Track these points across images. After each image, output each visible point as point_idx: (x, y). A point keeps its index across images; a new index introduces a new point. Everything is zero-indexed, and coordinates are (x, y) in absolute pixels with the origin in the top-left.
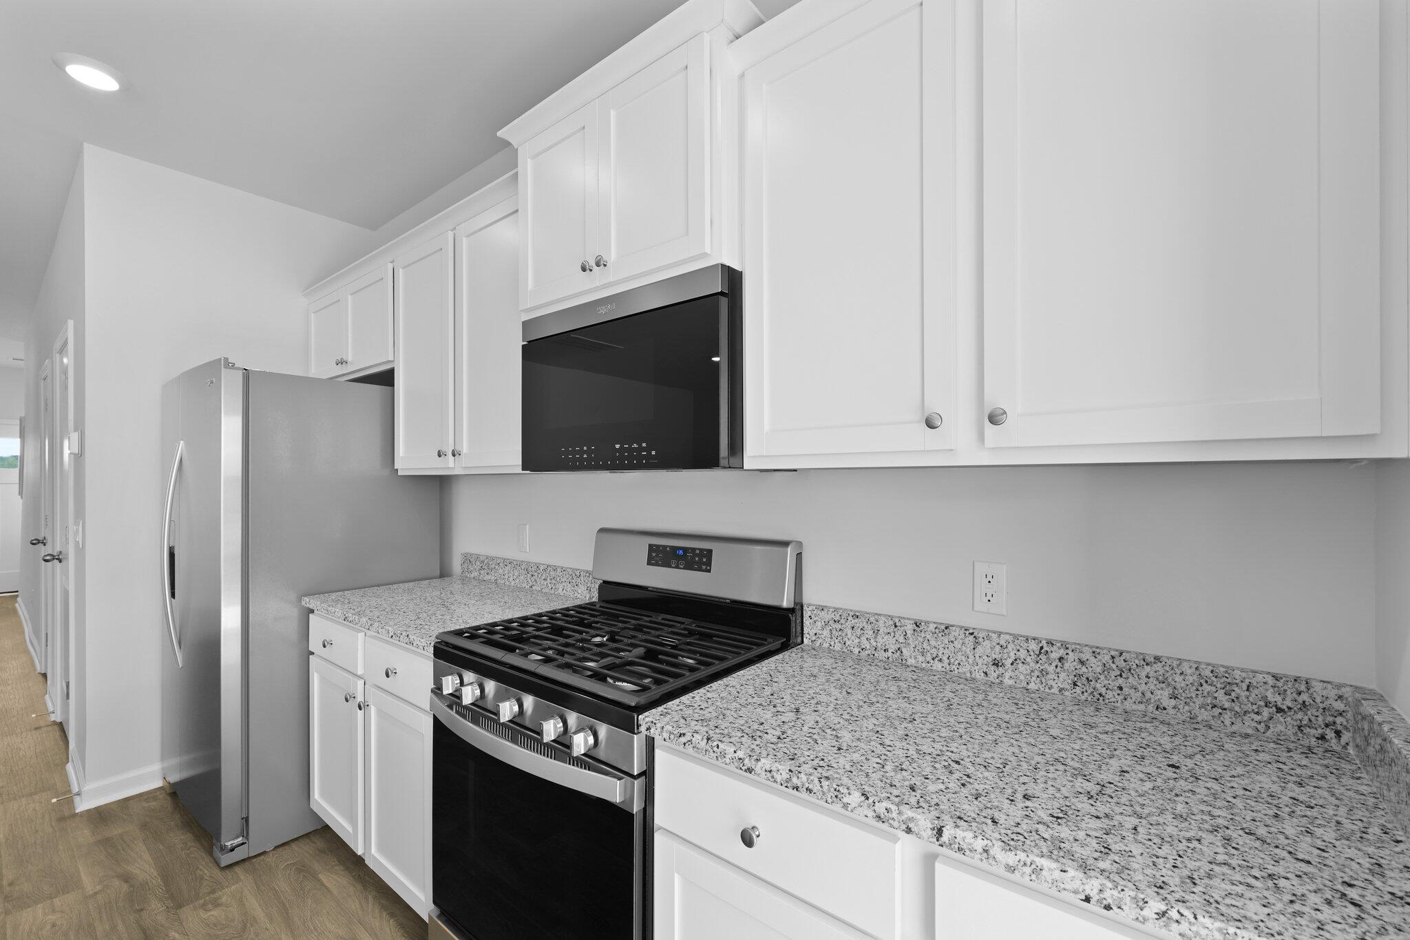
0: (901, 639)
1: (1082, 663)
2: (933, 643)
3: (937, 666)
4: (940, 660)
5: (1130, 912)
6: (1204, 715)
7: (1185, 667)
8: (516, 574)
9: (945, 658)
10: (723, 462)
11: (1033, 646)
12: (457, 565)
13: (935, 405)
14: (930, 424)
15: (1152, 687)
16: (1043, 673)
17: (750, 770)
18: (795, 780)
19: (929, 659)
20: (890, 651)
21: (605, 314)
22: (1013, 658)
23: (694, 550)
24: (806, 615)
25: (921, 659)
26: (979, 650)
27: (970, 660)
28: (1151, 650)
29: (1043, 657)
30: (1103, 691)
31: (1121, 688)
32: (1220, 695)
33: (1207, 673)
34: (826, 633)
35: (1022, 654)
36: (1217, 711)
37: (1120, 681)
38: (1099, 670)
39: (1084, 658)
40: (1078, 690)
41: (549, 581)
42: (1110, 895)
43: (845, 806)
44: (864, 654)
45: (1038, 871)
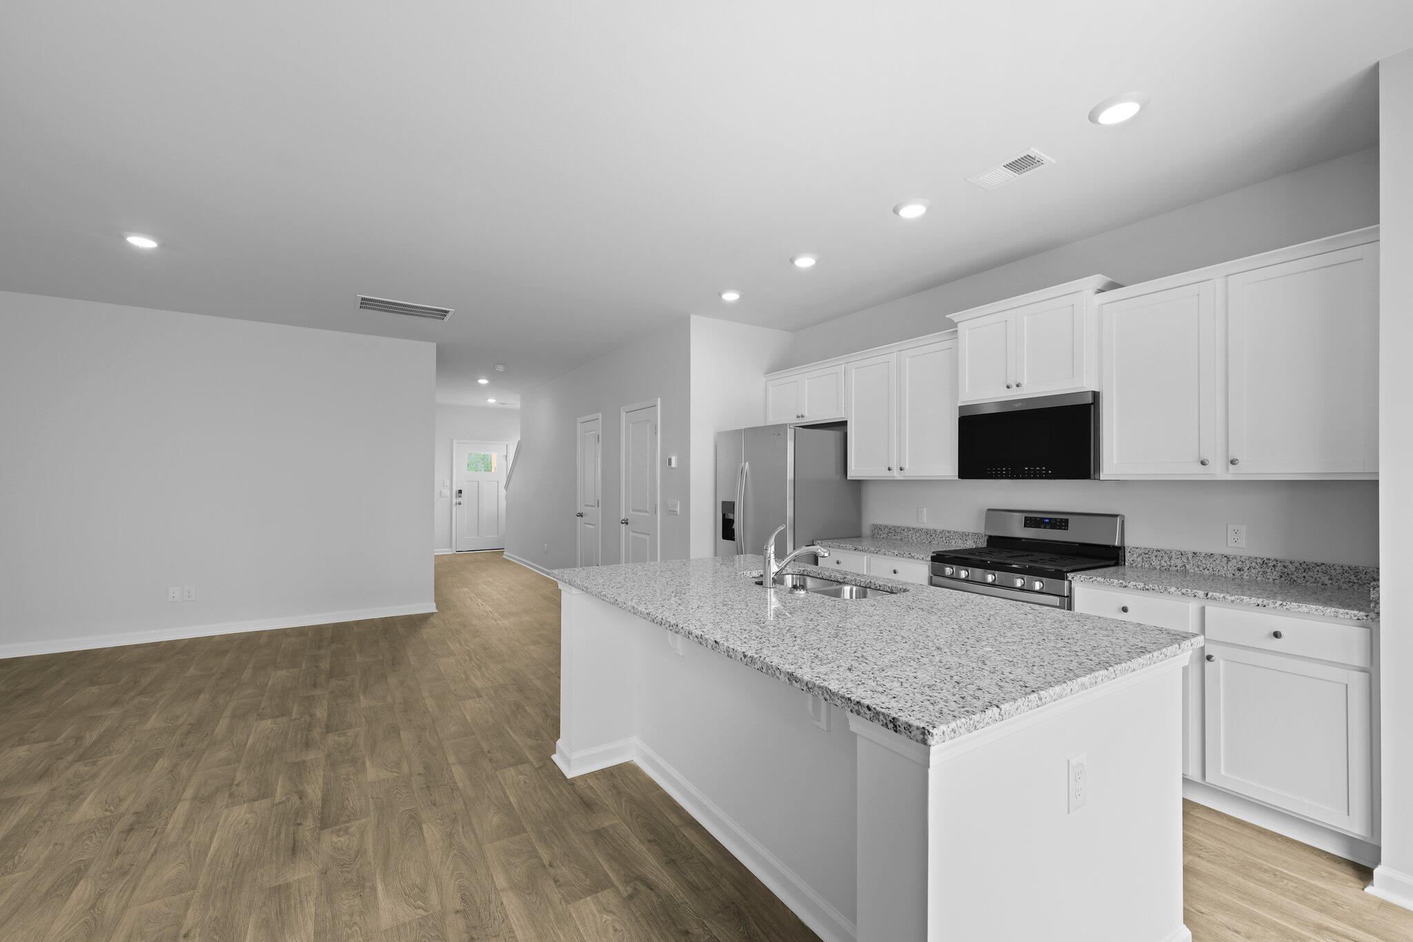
0: (1186, 561)
1: (1285, 567)
2: (1204, 562)
3: (1206, 572)
4: (1208, 570)
5: (1272, 606)
6: (1345, 586)
7: (1336, 567)
8: (918, 535)
9: (1211, 569)
10: (1092, 476)
11: (1259, 561)
12: (866, 530)
13: (1204, 456)
14: (1203, 463)
15: (1320, 576)
16: (1265, 573)
17: (1125, 587)
18: (1147, 587)
19: (1201, 569)
20: (1179, 567)
21: (1018, 407)
22: (1248, 566)
23: (1056, 519)
24: (1127, 551)
25: (1196, 569)
26: (1230, 564)
27: (1225, 569)
28: (1319, 561)
29: (1264, 566)
30: (1296, 579)
31: (1305, 577)
32: (1353, 578)
33: (1347, 568)
34: (1139, 559)
35: (1254, 564)
36: (1351, 584)
37: (1304, 574)
38: (1294, 569)
39: (1286, 564)
40: (1283, 579)
41: (944, 538)
42: (1265, 602)
43: (1169, 592)
44: (1162, 569)
45: (1242, 600)
